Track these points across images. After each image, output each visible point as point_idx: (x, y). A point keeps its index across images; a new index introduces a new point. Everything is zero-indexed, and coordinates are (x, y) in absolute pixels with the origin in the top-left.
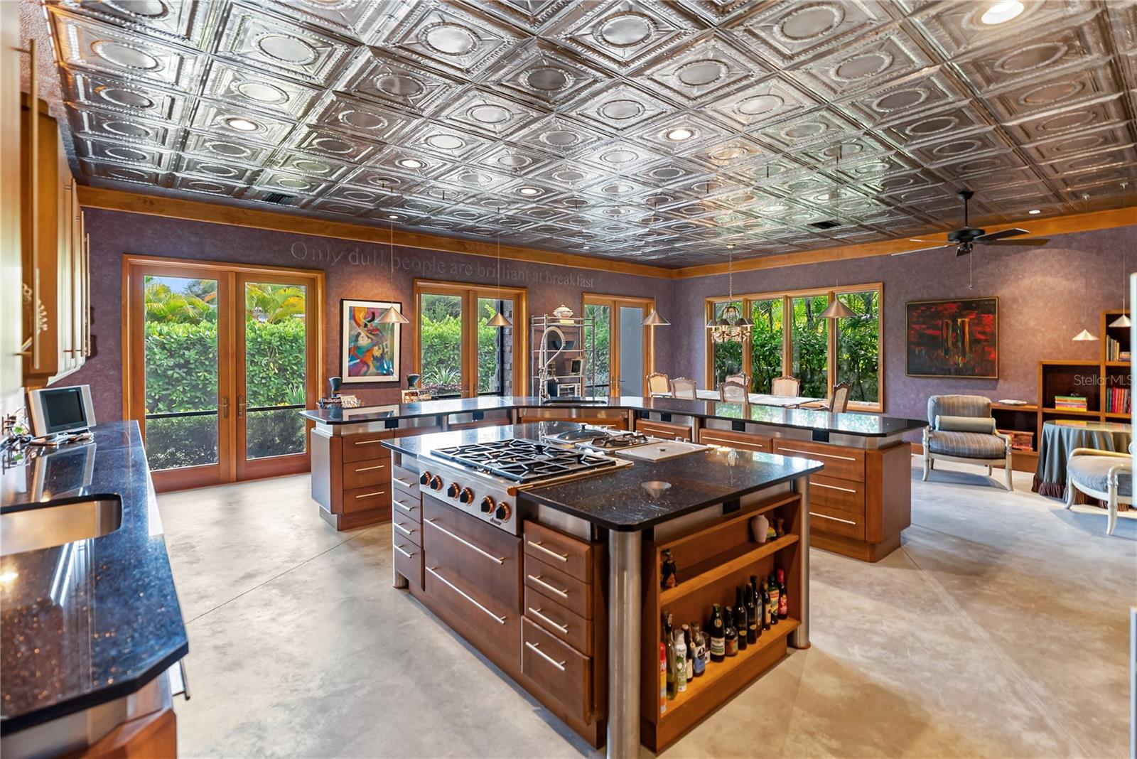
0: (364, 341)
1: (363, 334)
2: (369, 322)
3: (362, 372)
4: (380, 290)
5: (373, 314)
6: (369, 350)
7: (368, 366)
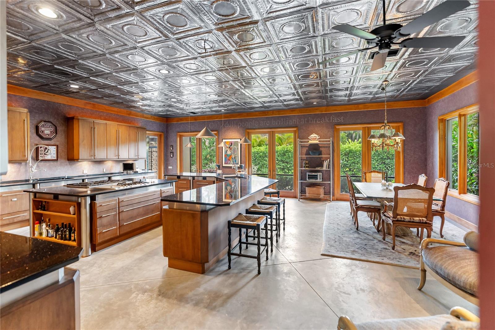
0: (229, 153)
1: (228, 150)
2: (230, 146)
3: (228, 163)
4: (234, 135)
5: (232, 143)
6: (230, 156)
7: (230, 161)
